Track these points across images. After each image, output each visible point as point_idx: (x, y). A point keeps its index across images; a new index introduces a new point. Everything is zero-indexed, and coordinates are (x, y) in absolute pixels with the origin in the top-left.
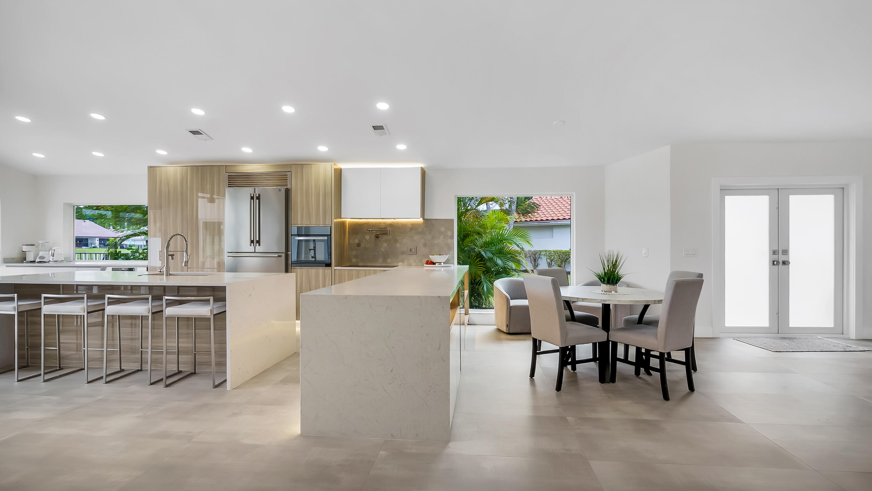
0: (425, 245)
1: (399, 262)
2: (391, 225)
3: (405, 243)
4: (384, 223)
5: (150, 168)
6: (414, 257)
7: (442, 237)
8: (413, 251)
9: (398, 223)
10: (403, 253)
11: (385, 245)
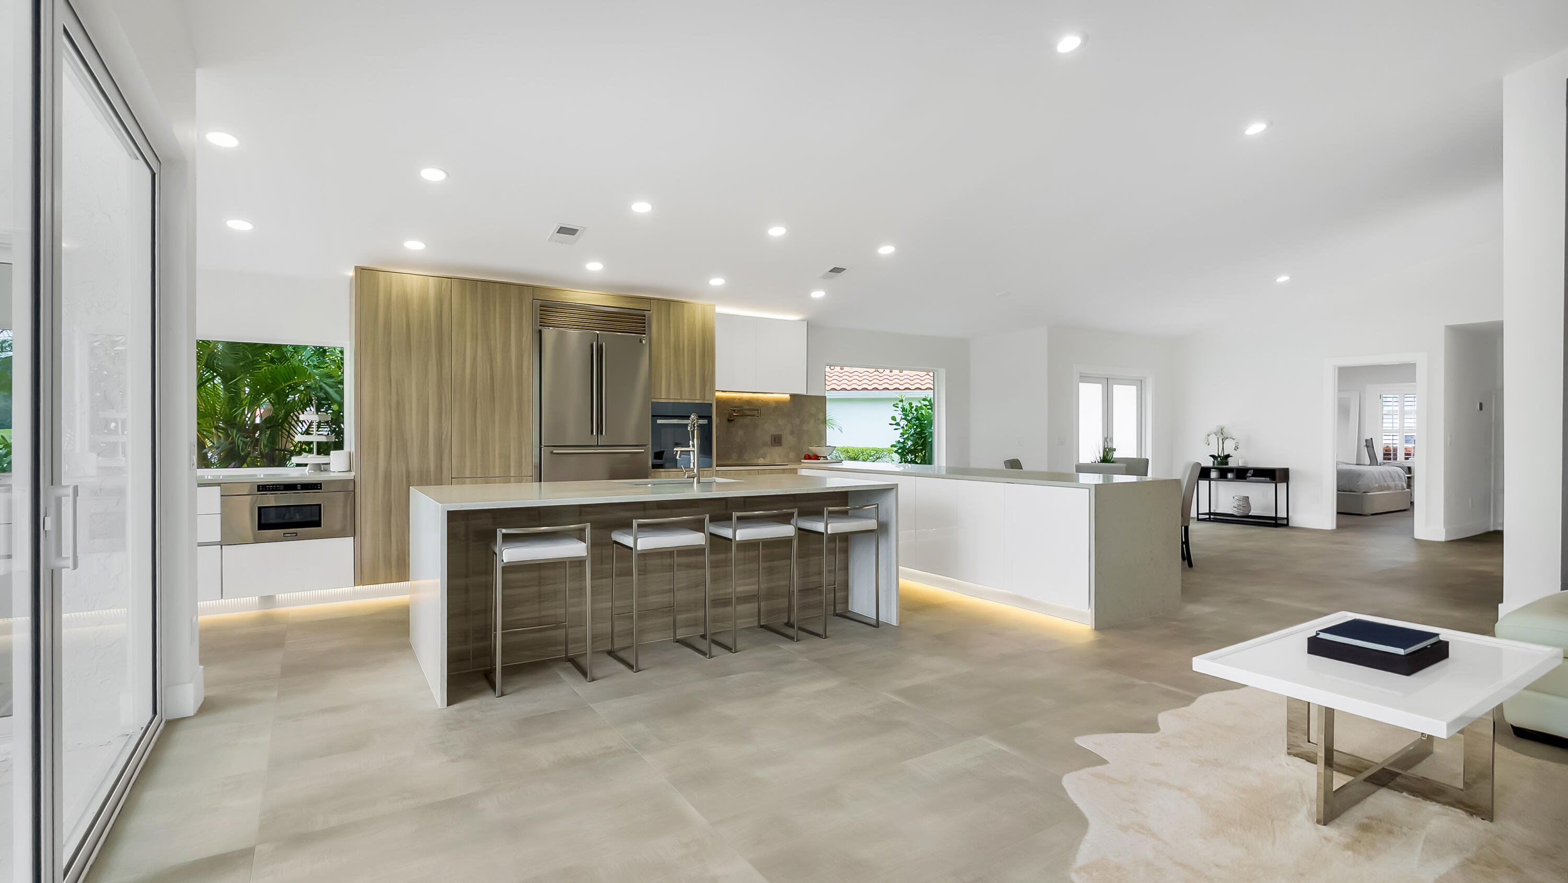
0: (792, 433)
1: (759, 458)
2: (749, 402)
3: (769, 428)
4: (740, 399)
5: (360, 270)
6: (778, 450)
7: (812, 421)
8: (777, 441)
9: (757, 400)
10: (765, 445)
11: (741, 432)
